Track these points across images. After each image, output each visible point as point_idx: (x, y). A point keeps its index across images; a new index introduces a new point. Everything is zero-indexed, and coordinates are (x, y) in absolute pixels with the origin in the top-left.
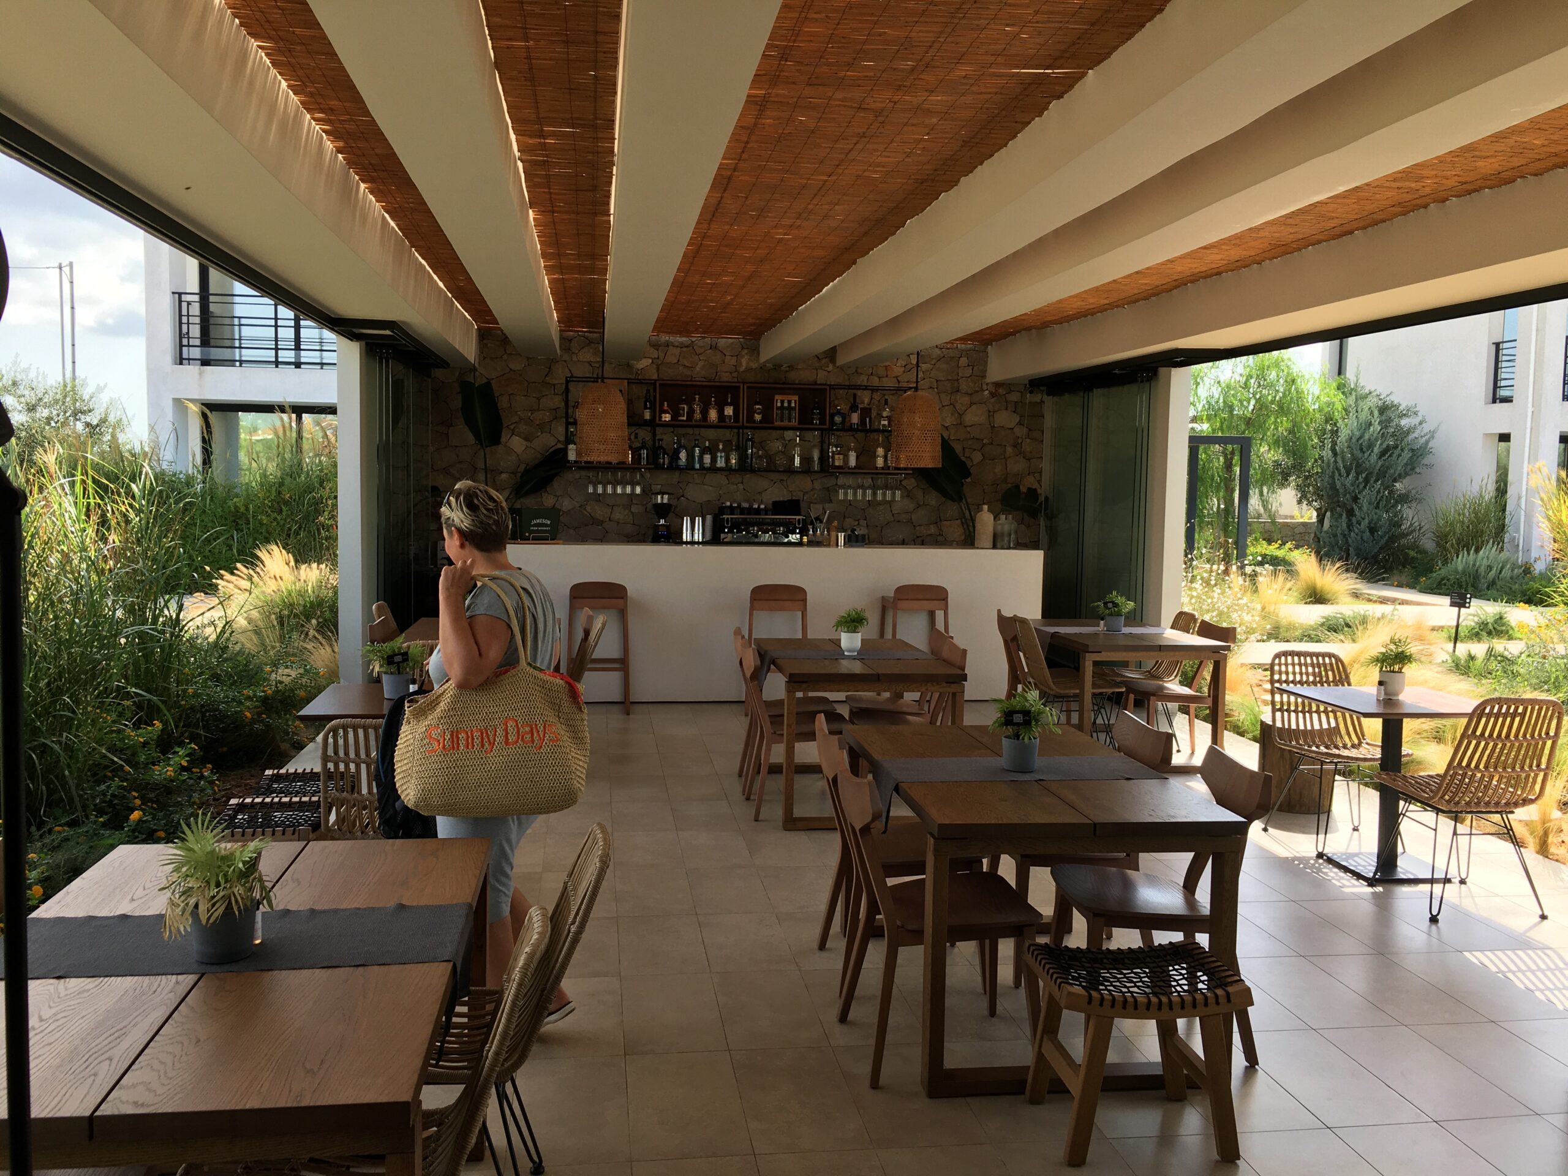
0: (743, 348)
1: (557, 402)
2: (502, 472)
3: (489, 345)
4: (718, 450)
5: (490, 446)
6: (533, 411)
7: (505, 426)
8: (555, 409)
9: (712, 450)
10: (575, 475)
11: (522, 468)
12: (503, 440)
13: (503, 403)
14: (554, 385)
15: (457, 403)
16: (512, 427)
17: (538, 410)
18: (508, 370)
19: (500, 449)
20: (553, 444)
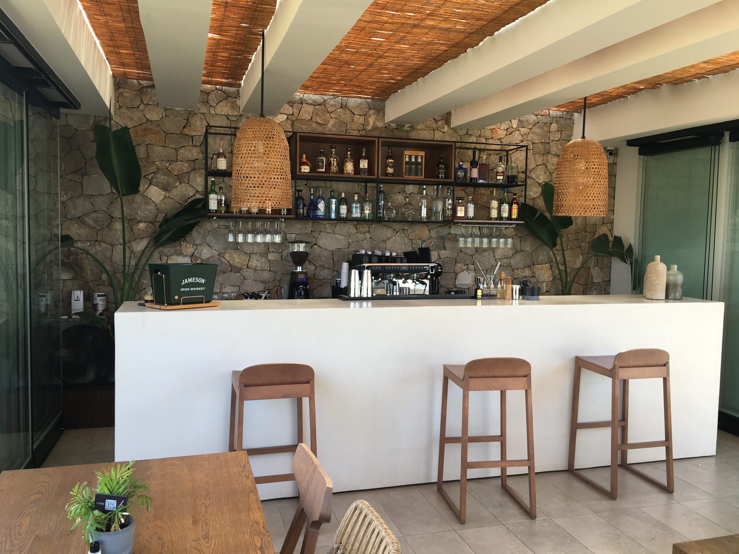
0: (370, 108)
1: (195, 153)
2: (140, 222)
3: (125, 94)
4: (354, 201)
5: (127, 195)
6: (171, 161)
7: (143, 176)
8: (194, 161)
9: (347, 201)
10: (215, 224)
11: (161, 218)
12: (141, 189)
13: (141, 152)
14: (192, 137)
15: (91, 151)
16: (150, 177)
17: (177, 161)
18: (145, 121)
19: (138, 198)
20: (191, 194)
